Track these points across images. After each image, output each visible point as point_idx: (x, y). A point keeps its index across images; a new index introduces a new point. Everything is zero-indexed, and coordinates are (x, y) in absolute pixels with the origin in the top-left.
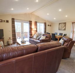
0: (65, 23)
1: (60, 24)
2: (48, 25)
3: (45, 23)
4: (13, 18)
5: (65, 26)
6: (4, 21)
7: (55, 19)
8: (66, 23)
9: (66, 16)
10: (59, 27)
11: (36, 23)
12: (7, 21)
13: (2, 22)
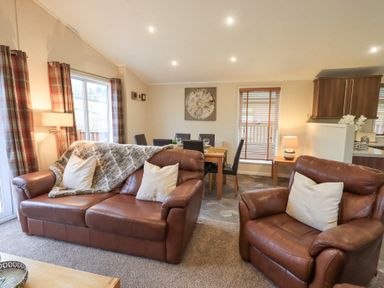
0: (212, 91)
1: (188, 91)
2: (134, 95)
3: (119, 81)
5: (213, 101)
7: (174, 63)
8: (215, 88)
9: (233, 59)
10: (186, 107)
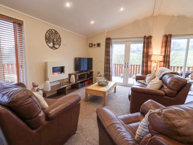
4: (108, 37)
6: (95, 45)
11: (167, 40)
12: (99, 45)
13: (92, 46)
